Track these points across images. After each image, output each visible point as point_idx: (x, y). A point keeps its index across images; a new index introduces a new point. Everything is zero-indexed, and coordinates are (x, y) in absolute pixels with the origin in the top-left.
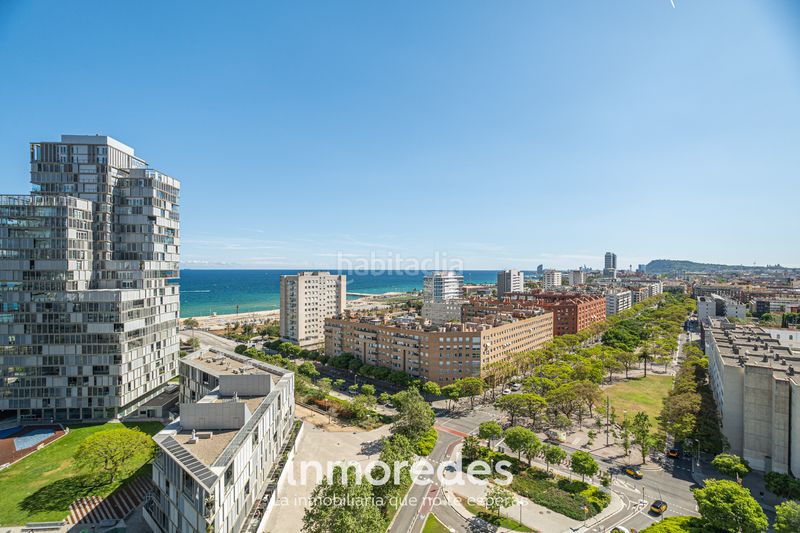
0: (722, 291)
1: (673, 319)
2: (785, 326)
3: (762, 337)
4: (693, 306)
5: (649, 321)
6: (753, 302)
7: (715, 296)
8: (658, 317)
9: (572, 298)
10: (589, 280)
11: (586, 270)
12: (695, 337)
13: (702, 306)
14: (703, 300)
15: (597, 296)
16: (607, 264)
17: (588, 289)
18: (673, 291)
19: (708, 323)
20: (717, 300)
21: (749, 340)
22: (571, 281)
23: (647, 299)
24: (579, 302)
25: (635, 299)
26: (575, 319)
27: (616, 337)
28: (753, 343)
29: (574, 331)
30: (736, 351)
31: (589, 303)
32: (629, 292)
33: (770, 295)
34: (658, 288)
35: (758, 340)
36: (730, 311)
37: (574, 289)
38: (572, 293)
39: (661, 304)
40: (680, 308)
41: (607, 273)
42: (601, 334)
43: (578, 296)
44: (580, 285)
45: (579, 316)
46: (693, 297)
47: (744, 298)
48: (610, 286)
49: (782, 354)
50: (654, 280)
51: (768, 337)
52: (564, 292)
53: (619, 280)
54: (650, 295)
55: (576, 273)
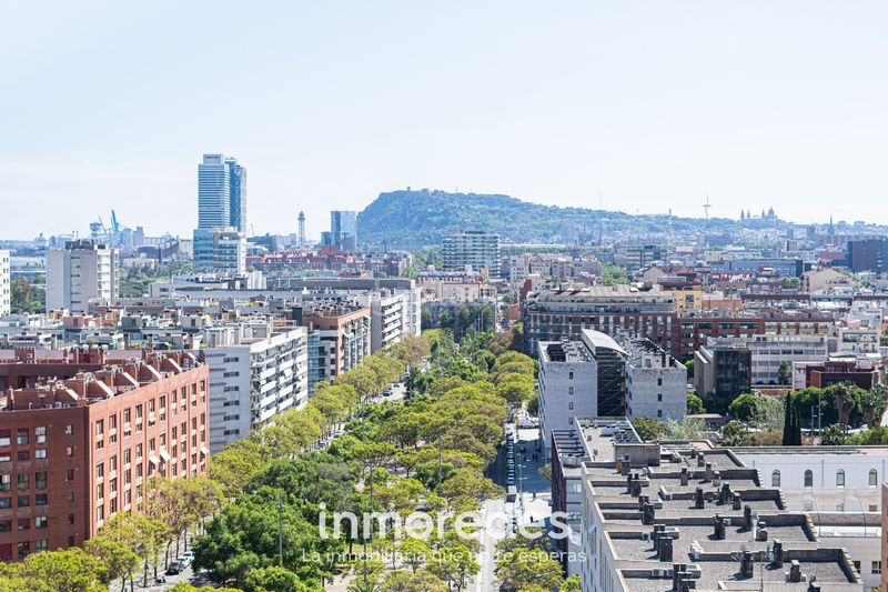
0: (620, 316)
1: (460, 444)
2: (792, 439)
3: (736, 487)
4: (526, 384)
5: (374, 457)
6: (706, 355)
7: (597, 338)
8: (408, 437)
9: (64, 371)
10: (133, 282)
11: (122, 236)
12: (536, 508)
13: (555, 378)
14: (557, 354)
15: (172, 356)
16: (208, 215)
17: (130, 329)
18: (456, 323)
19: (579, 450)
20: (603, 353)
21: (700, 499)
22: (55, 295)
23: (362, 368)
24: (95, 393)
25: (321, 368)
26: (76, 471)
27: (253, 541)
28: (710, 511)
29: (75, 532)
30: (664, 552)
31: (137, 394)
32: (299, 333)
33: (755, 326)
34: (404, 310)
35: (724, 497)
36: (640, 392)
37: (72, 330)
38: (62, 351)
39: (414, 383)
40: (476, 396)
41: (212, 251)
42: (196, 532)
43: (88, 360)
44: (98, 311)
45: (97, 456)
46: (522, 344)
47: (675, 339)
48: (225, 312)
49: (792, 540)
50: (391, 277)
51: (749, 485)
52: (26, 344)
53: (257, 280)
54: (378, 344)
55: (80, 250)
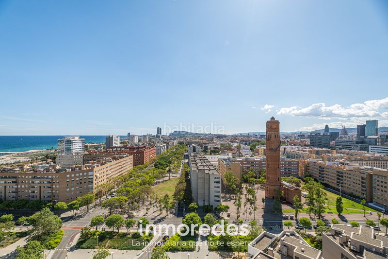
0: (196, 143)
1: (180, 155)
2: (211, 154)
3: (204, 159)
4: (187, 149)
5: (172, 156)
6: (203, 146)
7: (193, 145)
8: (175, 154)
9: (142, 148)
10: (150, 140)
11: (150, 135)
12: (187, 161)
13: (189, 149)
14: (189, 146)
15: (152, 146)
16: (158, 133)
17: (149, 144)
18: (181, 143)
19: (191, 155)
20: (194, 146)
21: (200, 160)
22: (142, 141)
23: (171, 148)
24: (145, 150)
25: (167, 148)
26: (143, 158)
27: (160, 164)
28: (202, 161)
29: (142, 163)
30: (196, 165)
31: (149, 150)
32: (165, 144)
33: (208, 144)
34: (176, 142)
35: (203, 160)
36: (197, 150)
37: (144, 144)
38: (142, 146)
39: (176, 149)
40: (182, 150)
41: (158, 136)
42: (154, 163)
43: (145, 147)
44: (146, 142)
45: (145, 156)
46: (187, 145)
47: (201, 145)
48: (158, 142)
49: (208, 164)
50: (175, 139)
52: (139, 145)
53: (162, 139)
54: (173, 145)
55: (145, 136)
